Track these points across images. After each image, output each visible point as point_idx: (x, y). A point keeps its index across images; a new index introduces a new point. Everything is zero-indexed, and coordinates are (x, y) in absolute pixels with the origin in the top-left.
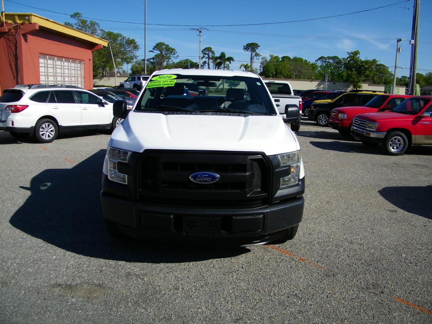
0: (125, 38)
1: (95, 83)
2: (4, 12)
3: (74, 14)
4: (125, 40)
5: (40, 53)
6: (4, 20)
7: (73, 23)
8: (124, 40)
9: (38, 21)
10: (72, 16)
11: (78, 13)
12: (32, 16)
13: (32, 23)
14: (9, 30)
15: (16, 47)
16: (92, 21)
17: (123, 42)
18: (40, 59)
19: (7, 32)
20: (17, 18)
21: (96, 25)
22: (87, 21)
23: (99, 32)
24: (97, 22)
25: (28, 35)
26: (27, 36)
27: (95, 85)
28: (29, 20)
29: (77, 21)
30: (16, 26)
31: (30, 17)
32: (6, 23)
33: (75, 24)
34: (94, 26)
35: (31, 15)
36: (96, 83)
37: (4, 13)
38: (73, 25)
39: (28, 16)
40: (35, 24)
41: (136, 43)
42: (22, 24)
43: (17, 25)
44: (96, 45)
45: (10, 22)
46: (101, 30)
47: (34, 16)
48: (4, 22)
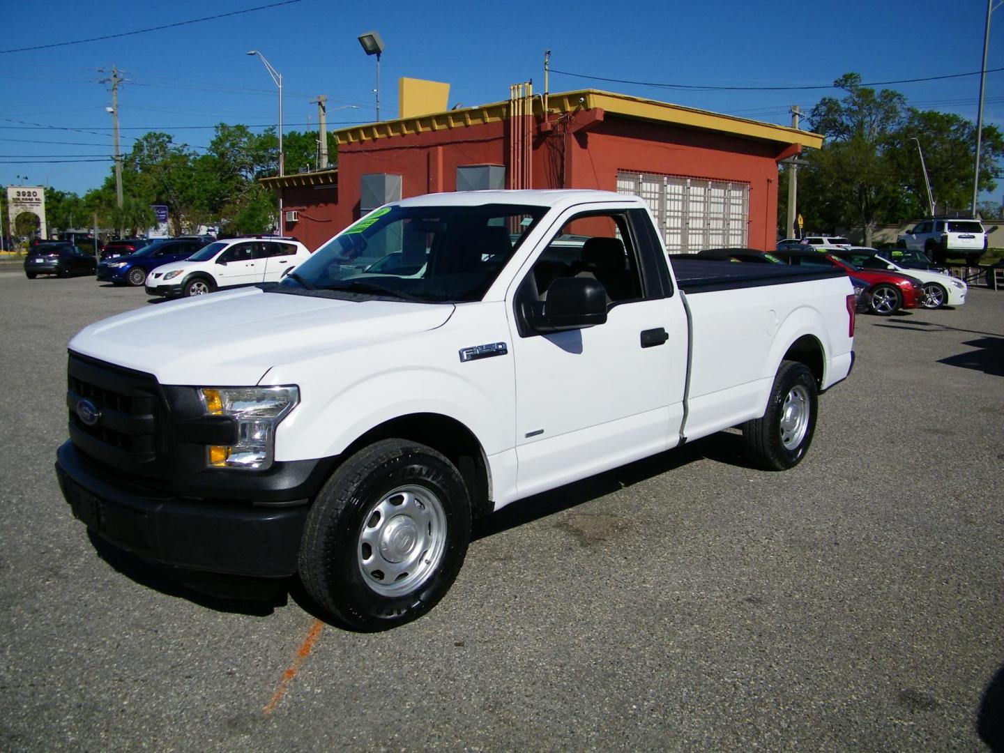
0: (968, 126)
1: (885, 238)
2: (547, 94)
3: (841, 78)
4: (967, 131)
5: (619, 169)
6: (547, 110)
7: (839, 99)
8: (964, 130)
9: (602, 103)
10: (837, 84)
11: (851, 75)
12: (591, 95)
13: (590, 109)
14: (554, 127)
15: (562, 159)
16: (887, 90)
17: (963, 135)
18: (618, 182)
19: (550, 132)
20: (566, 102)
21: (894, 100)
22: (872, 92)
23: (903, 115)
24: (899, 92)
25: (588, 133)
26: (587, 136)
27: (886, 242)
28: (585, 104)
29: (847, 94)
30: (565, 118)
31: (587, 97)
32: (550, 114)
33: (845, 101)
34: (891, 100)
35: (590, 93)
36: (888, 238)
37: (547, 96)
38: (840, 103)
39: (584, 95)
40: (595, 109)
41: (1002, 135)
42: (575, 113)
43: (566, 115)
44: (785, 146)
45: (556, 111)
46: (909, 110)
47: (594, 96)
48: (546, 113)
